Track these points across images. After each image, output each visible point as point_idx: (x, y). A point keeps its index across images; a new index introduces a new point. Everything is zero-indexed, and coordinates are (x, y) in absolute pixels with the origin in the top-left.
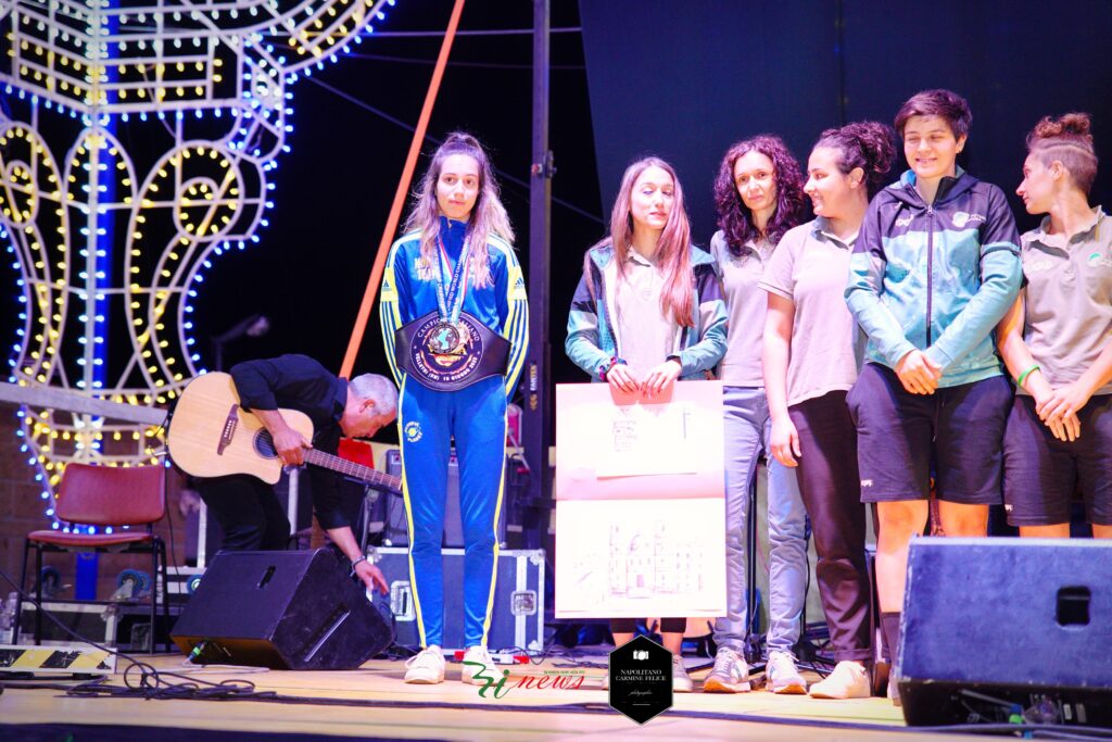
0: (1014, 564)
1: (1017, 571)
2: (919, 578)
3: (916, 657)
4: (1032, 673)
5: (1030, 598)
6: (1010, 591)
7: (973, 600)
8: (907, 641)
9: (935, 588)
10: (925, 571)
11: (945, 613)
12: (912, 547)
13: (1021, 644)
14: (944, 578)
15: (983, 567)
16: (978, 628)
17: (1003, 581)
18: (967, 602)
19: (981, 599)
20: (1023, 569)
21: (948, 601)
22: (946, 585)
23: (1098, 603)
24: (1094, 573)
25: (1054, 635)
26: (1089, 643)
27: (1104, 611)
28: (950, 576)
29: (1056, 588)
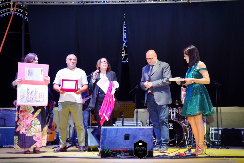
0: (118, 131)
1: (118, 132)
2: (103, 133)
3: (103, 147)
4: (121, 148)
5: (121, 136)
6: (117, 135)
7: (112, 137)
8: (102, 144)
11: (108, 139)
13: (119, 143)
14: (107, 133)
15: (113, 132)
16: (113, 141)
17: (116, 134)
18: (111, 137)
19: (113, 137)
21: (108, 137)
22: (108, 134)
23: (130, 137)
24: (130, 132)
25: (124, 142)
26: (129, 143)
27: (131, 138)
28: (108, 133)
29: (124, 134)
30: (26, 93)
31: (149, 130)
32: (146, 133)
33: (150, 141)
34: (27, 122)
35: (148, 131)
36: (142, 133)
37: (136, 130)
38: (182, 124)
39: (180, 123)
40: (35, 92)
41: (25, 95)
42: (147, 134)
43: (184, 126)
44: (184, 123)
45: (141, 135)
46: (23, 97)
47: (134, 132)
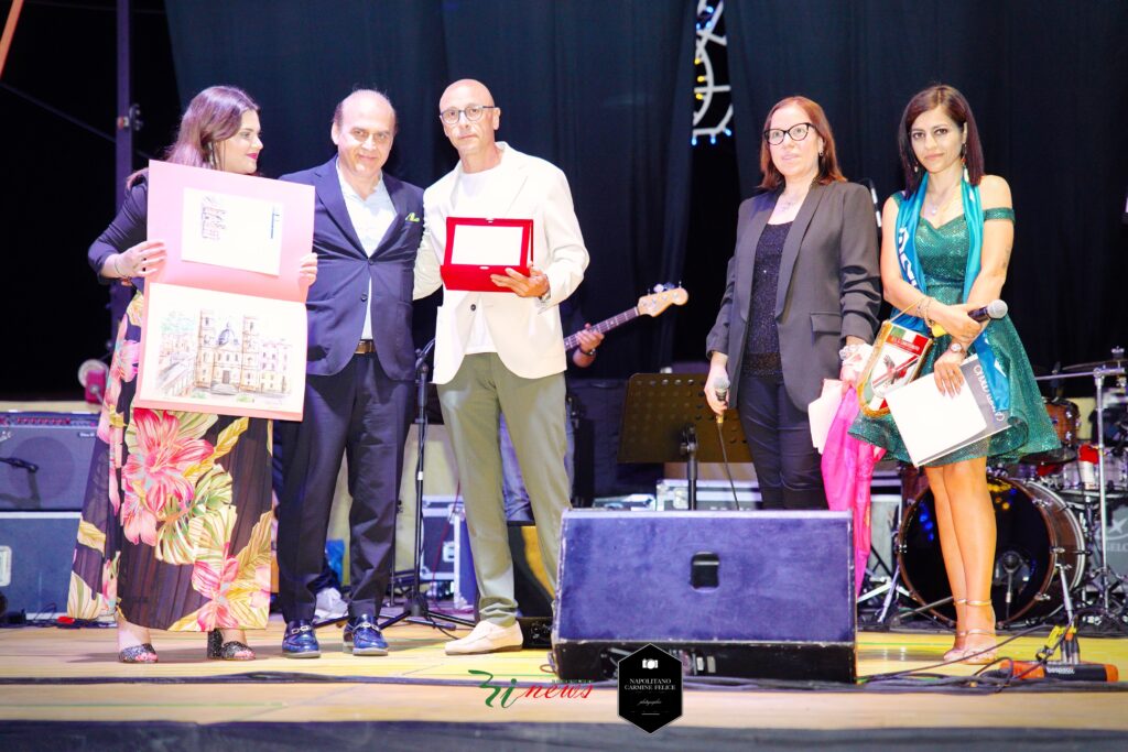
0: (655, 534)
1: (657, 540)
2: (572, 549)
3: (571, 622)
4: (673, 632)
5: (669, 564)
6: (651, 559)
7: (620, 568)
8: (563, 606)
9: (585, 558)
10: (577, 543)
11: (596, 581)
12: (565, 520)
13: (662, 606)
14: (594, 548)
15: (628, 539)
17: (645, 550)
18: (615, 570)
19: (627, 566)
20: (663, 540)
21: (598, 568)
22: (596, 554)
23: (726, 568)
24: (722, 542)
25: (689, 597)
26: (719, 603)
27: (731, 575)
28: (601, 546)
29: (691, 555)
30: (193, 341)
31: (835, 530)
32: (815, 547)
33: (838, 592)
34: (171, 478)
35: (827, 537)
36: (794, 549)
37: (758, 531)
38: (1039, 495)
39: (1031, 489)
40: (240, 339)
41: (188, 349)
42: (820, 552)
43: (1055, 507)
44: (1057, 492)
45: (788, 561)
46: (173, 362)
47: (749, 542)
